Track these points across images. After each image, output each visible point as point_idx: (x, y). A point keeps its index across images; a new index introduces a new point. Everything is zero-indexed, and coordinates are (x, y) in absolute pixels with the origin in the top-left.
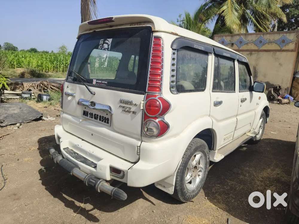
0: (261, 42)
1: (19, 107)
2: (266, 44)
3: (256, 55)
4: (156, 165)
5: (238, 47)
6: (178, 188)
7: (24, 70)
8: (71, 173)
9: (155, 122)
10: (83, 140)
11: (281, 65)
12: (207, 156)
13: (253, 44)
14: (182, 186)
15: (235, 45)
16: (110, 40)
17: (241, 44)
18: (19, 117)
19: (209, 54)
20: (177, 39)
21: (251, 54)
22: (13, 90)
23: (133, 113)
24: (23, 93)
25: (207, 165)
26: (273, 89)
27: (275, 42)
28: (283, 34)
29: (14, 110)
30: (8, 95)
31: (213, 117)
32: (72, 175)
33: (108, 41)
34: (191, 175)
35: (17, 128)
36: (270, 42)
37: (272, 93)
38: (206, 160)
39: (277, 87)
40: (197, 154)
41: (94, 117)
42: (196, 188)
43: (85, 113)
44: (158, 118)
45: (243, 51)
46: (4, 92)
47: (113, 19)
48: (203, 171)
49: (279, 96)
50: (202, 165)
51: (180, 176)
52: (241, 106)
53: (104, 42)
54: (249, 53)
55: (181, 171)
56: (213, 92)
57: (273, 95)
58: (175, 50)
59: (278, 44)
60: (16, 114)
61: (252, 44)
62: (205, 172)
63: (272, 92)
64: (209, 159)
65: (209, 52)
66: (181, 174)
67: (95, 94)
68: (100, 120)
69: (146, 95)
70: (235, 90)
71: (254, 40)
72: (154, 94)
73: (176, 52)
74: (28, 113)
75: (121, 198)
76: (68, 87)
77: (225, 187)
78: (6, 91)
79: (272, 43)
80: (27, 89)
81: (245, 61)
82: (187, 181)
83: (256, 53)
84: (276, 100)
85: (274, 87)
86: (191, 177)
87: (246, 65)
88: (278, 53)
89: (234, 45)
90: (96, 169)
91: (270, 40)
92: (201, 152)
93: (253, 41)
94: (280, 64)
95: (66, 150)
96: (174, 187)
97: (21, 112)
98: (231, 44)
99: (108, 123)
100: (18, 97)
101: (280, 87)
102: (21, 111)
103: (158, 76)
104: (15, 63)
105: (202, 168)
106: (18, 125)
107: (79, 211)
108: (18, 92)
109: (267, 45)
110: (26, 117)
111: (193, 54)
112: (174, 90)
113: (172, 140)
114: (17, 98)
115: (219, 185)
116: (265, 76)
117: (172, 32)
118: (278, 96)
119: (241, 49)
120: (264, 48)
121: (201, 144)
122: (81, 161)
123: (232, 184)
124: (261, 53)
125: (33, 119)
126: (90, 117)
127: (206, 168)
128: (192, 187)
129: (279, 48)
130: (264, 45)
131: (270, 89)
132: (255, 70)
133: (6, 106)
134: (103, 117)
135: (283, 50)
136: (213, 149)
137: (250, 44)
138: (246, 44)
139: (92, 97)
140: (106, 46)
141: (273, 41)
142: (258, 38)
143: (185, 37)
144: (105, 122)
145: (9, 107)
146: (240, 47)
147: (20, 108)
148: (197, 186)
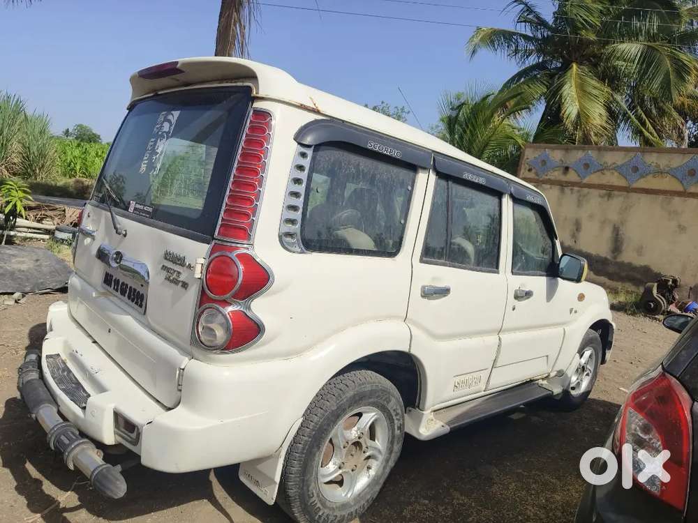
0: (636, 169)
1: (35, 258)
2: (646, 175)
3: (621, 199)
4: (216, 422)
5: (579, 175)
6: (292, 492)
7: (90, 183)
8: (34, 416)
9: (221, 312)
10: (95, 342)
11: (682, 228)
12: (396, 422)
13: (616, 174)
14: (305, 488)
15: (573, 172)
16: (176, 114)
17: (587, 169)
18: (28, 279)
19: (420, 170)
20: (316, 121)
21: (609, 196)
22: (39, 221)
23: (182, 286)
24: (57, 229)
25: (395, 444)
26: (656, 284)
27: (672, 173)
28: (692, 155)
29: (23, 262)
30: (26, 230)
31: (415, 324)
32: (34, 419)
33: (171, 116)
34: (338, 462)
35: (12, 303)
36: (659, 173)
37: (652, 294)
38: (393, 430)
39: (669, 281)
40: (366, 412)
41: (121, 289)
42: (354, 499)
43: (108, 279)
44: (231, 304)
45: (590, 188)
46: (15, 222)
47: (178, 66)
48: (381, 458)
49: (672, 303)
50: (380, 443)
51: (300, 460)
52: (514, 309)
53: (165, 118)
54: (606, 194)
55: (303, 449)
56: (421, 261)
57: (654, 300)
58: (308, 146)
59: (678, 179)
60: (23, 271)
61: (613, 173)
62: (387, 461)
63: (655, 291)
64: (401, 427)
65: (419, 164)
66: (304, 455)
67: (125, 235)
68: (129, 298)
69: (213, 244)
70: (497, 267)
71: (619, 163)
72: (229, 244)
73: (310, 152)
74: (50, 273)
75: (109, 493)
76: (89, 216)
77: (441, 509)
78: (20, 221)
79: (663, 175)
80: (71, 221)
81: (538, 201)
82: (324, 476)
83: (620, 196)
84: (664, 312)
85: (659, 281)
86: (340, 468)
87: (541, 211)
88: (677, 200)
89: (570, 170)
90: (84, 413)
91: (659, 165)
92: (378, 407)
93: (618, 166)
94: (679, 226)
95: (52, 359)
96: (277, 486)
97: (36, 270)
98: (562, 170)
99: (141, 306)
100: (47, 237)
101: (675, 281)
102: (38, 266)
103: (248, 202)
104: (78, 167)
105: (380, 451)
106: (17, 295)
107: (46, 511)
108: (48, 224)
109: (650, 177)
110: (42, 280)
111: (365, 163)
112: (293, 243)
113: (277, 366)
114: (44, 240)
115: (427, 502)
116: (640, 250)
117: (302, 105)
118: (670, 303)
119: (585, 181)
120: (641, 184)
121: (374, 388)
122: (63, 390)
123: (463, 505)
124: (634, 196)
125: (57, 287)
126: (114, 288)
127: (390, 451)
128: (343, 495)
129: (679, 188)
130: (642, 177)
131: (649, 284)
132: (617, 235)
133: (8, 251)
134: (135, 290)
135: (690, 193)
136: (418, 407)
137: (608, 173)
138: (598, 171)
139: (120, 242)
140: (166, 127)
141: (667, 169)
142: (630, 161)
143: (343, 121)
144: (136, 303)
145: (13, 255)
146: (584, 177)
147: (37, 260)
148: (359, 494)
